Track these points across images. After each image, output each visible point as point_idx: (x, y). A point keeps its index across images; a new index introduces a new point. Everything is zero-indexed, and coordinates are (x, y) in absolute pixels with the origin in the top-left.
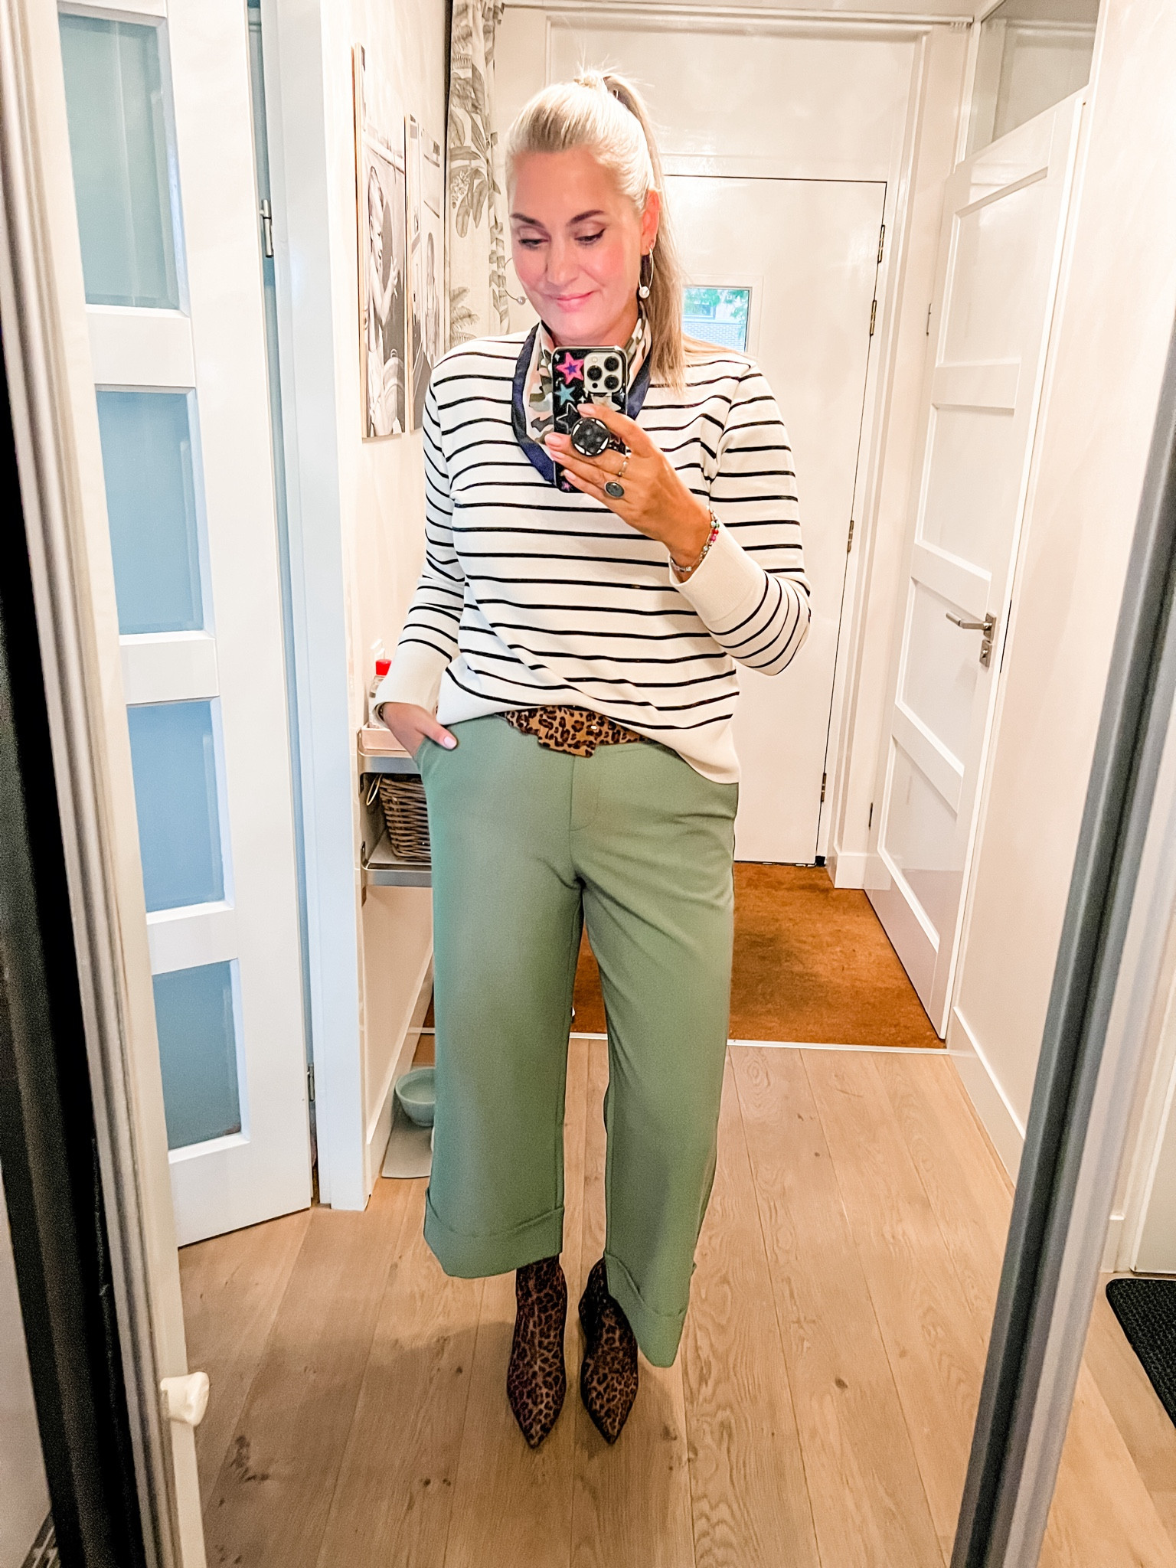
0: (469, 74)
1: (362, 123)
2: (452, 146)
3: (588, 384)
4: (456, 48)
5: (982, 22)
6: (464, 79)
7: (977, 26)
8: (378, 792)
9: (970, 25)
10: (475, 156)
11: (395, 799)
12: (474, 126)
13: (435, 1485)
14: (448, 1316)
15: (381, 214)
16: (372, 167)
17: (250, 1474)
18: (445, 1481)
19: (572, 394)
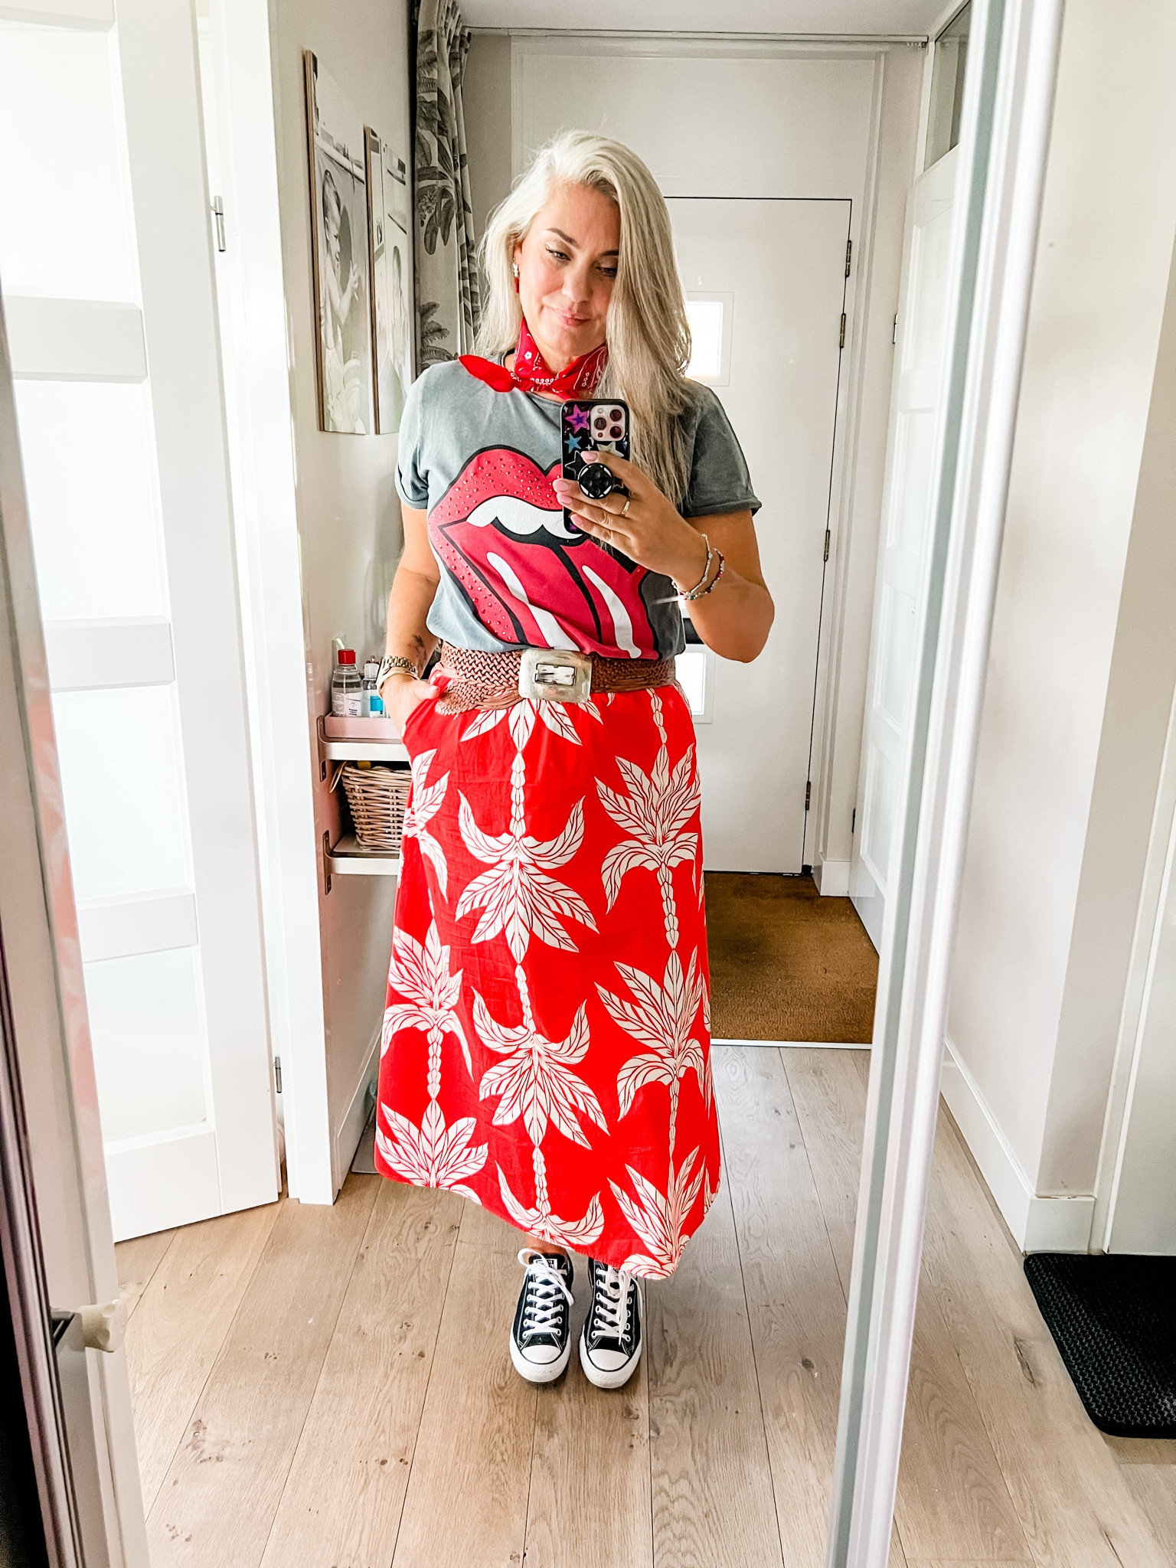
0: (435, 97)
1: (315, 127)
2: (419, 166)
3: (595, 433)
4: (423, 74)
5: (936, 41)
6: (430, 103)
7: (931, 44)
8: (340, 779)
9: (925, 45)
10: (443, 177)
11: (358, 787)
12: (441, 146)
13: (393, 1463)
14: (413, 1304)
15: (338, 218)
16: (327, 171)
17: (205, 1456)
18: (401, 1461)
19: (579, 443)
